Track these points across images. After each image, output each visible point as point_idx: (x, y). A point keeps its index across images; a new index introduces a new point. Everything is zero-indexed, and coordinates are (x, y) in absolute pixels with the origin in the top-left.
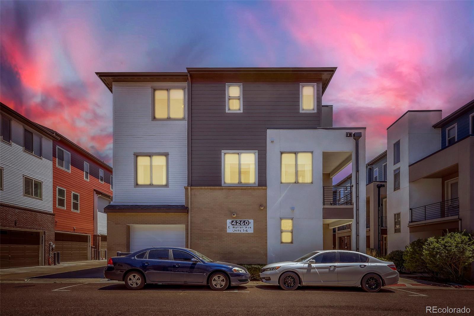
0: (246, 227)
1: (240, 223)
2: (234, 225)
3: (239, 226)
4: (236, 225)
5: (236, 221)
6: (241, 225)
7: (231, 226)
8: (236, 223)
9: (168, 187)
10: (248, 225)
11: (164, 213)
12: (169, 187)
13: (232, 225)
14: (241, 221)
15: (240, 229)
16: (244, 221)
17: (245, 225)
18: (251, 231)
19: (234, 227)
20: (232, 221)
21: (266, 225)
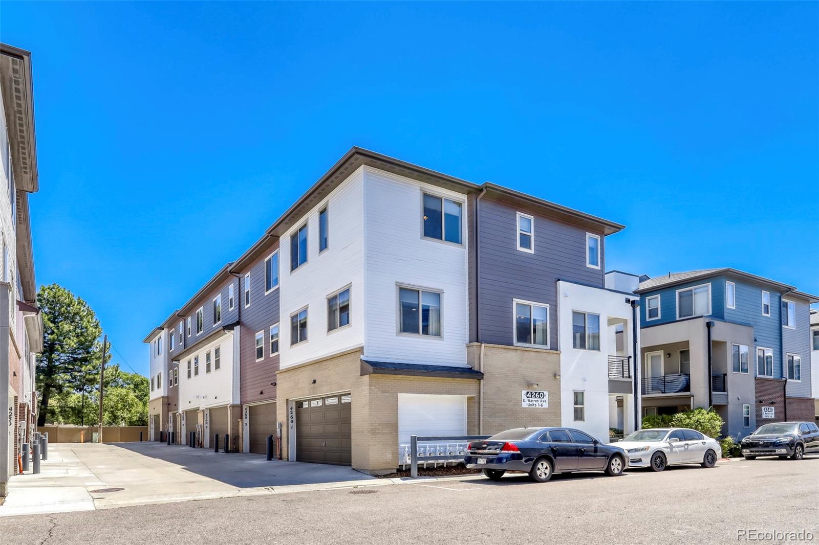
0: (541, 401)
1: (535, 396)
2: (529, 397)
3: (534, 399)
4: (531, 397)
5: (531, 392)
6: (536, 397)
7: (526, 399)
8: (532, 395)
9: (443, 340)
10: (543, 398)
11: (450, 379)
12: (445, 340)
13: (527, 397)
14: (536, 393)
15: (535, 403)
16: (540, 393)
17: (540, 398)
18: (546, 405)
19: (529, 401)
20: (528, 393)
21: (560, 399)
